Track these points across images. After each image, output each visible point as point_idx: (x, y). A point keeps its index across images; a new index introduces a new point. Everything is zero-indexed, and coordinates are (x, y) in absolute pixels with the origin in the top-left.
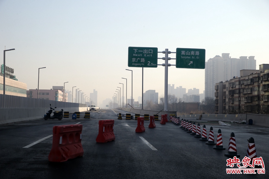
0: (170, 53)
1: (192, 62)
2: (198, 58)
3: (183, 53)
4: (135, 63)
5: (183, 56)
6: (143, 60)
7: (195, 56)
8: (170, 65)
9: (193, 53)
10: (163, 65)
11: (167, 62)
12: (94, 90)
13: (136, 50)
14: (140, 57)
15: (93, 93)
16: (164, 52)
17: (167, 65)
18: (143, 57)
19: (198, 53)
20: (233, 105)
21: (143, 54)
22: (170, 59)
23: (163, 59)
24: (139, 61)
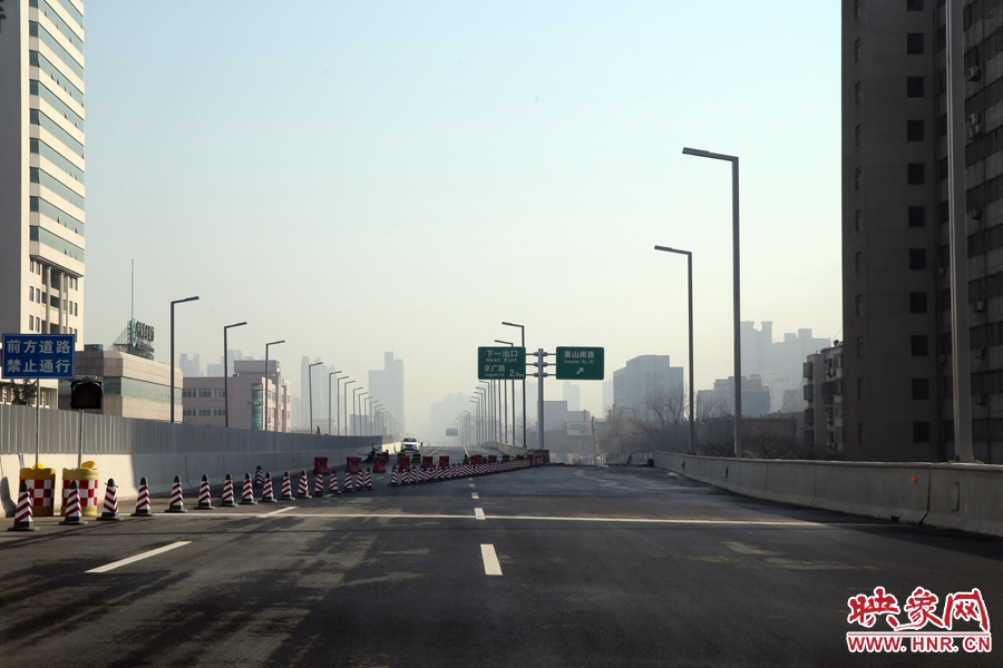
0: (546, 355)
1: (582, 369)
2: (591, 362)
3: (567, 354)
4: (489, 372)
5: (568, 359)
6: (502, 368)
7: (588, 359)
8: (546, 375)
9: (583, 354)
10: (535, 375)
11: (541, 370)
12: (389, 356)
13: (489, 352)
14: (497, 364)
15: (383, 368)
16: (535, 354)
17: (541, 376)
18: (502, 362)
19: (591, 355)
20: (833, 429)
21: (502, 359)
22: (546, 365)
23: (536, 365)
24: (496, 370)
